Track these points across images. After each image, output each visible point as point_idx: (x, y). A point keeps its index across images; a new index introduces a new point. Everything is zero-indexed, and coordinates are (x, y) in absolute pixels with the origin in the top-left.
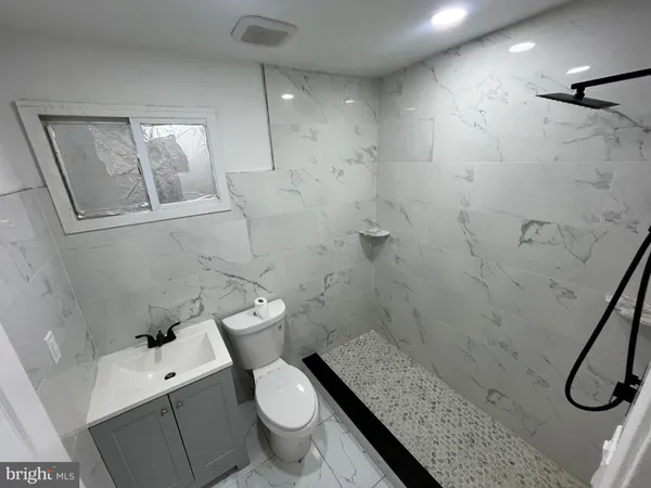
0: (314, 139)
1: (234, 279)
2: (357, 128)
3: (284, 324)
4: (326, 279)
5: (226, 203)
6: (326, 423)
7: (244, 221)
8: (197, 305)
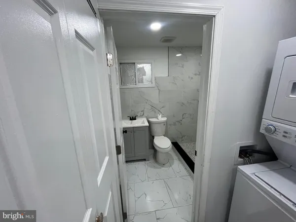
0: (183, 67)
1: (153, 108)
2: (199, 63)
3: (166, 123)
4: (183, 115)
5: (154, 85)
6: (175, 160)
7: (158, 91)
8: (142, 113)
